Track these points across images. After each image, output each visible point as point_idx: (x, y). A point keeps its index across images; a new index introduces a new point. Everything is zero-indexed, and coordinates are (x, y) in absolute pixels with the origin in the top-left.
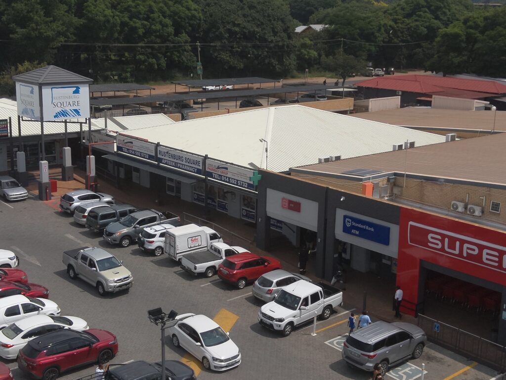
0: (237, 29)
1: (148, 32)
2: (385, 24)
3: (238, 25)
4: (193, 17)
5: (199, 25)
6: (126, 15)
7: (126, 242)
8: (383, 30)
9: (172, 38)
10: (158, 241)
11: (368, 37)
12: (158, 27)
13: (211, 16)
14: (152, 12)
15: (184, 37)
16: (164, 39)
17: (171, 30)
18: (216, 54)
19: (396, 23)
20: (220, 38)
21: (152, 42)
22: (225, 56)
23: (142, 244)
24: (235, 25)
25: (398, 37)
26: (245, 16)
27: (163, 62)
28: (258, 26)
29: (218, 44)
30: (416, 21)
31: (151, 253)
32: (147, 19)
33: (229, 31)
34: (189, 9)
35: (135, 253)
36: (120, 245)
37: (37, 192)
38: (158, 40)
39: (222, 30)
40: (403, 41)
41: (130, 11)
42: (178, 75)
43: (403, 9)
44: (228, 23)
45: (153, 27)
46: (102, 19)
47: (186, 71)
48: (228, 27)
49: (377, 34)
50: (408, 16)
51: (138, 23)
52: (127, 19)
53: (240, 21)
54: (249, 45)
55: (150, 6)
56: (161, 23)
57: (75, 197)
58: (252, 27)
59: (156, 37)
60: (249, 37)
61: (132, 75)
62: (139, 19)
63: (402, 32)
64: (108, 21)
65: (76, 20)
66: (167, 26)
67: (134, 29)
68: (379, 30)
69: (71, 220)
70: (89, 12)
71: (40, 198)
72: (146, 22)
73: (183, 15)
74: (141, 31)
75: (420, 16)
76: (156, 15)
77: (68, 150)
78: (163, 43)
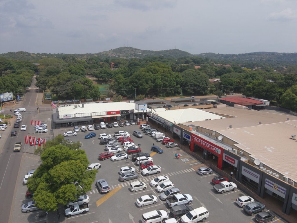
0: (192, 84)
1: (170, 85)
2: (237, 81)
3: (193, 83)
4: (181, 81)
5: (183, 83)
6: (165, 81)
7: (149, 134)
8: (236, 83)
9: (176, 86)
10: (154, 135)
11: (231, 85)
12: (172, 84)
13: (186, 81)
14: (171, 80)
15: (179, 86)
16: (174, 87)
17: (175, 84)
18: (187, 90)
19: (240, 81)
20: (188, 86)
21: (171, 88)
22: (189, 90)
23: (151, 135)
24: (192, 83)
25: (240, 84)
26: (195, 80)
27: (173, 92)
28: (198, 83)
29: (187, 87)
30: (247, 80)
31: (153, 137)
32: (170, 82)
33: (190, 84)
34: (180, 79)
35: (150, 136)
36: (148, 135)
37: (137, 123)
38: (172, 87)
39: (189, 84)
40: (242, 85)
41: (166, 80)
42: (177, 95)
43: (243, 77)
44: (190, 82)
45: (171, 84)
46: (159, 83)
47: (179, 94)
48: (190, 83)
49: (234, 84)
50: (245, 78)
51: (167, 83)
52: (165, 82)
53: (193, 82)
54: (196, 87)
55: (171, 79)
56: (173, 83)
57: (143, 125)
58: (196, 83)
59: (172, 86)
60: (196, 86)
61: (165, 95)
62: (168, 82)
63: (242, 83)
64: (160, 84)
65: (152, 84)
66: (174, 84)
67: (166, 85)
68: (234, 83)
69: (141, 129)
70: (156, 82)
71: (137, 125)
72: (169, 83)
73: (179, 81)
74: (168, 85)
75: (248, 79)
76: (172, 81)
77: (144, 115)
78: (173, 88)
